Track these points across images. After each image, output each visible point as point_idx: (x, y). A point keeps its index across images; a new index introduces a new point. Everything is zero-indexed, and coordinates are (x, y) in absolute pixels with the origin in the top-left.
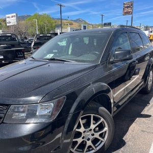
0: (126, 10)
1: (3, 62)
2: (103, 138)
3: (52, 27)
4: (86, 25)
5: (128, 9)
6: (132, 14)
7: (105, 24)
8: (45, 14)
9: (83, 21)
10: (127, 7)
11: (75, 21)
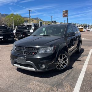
0: (65, 15)
1: (3, 40)
2: (66, 63)
3: (21, 22)
4: (42, 22)
5: (65, 14)
6: (67, 17)
7: (52, 22)
8: (18, 14)
9: (40, 19)
10: (65, 13)
11: (35, 19)
